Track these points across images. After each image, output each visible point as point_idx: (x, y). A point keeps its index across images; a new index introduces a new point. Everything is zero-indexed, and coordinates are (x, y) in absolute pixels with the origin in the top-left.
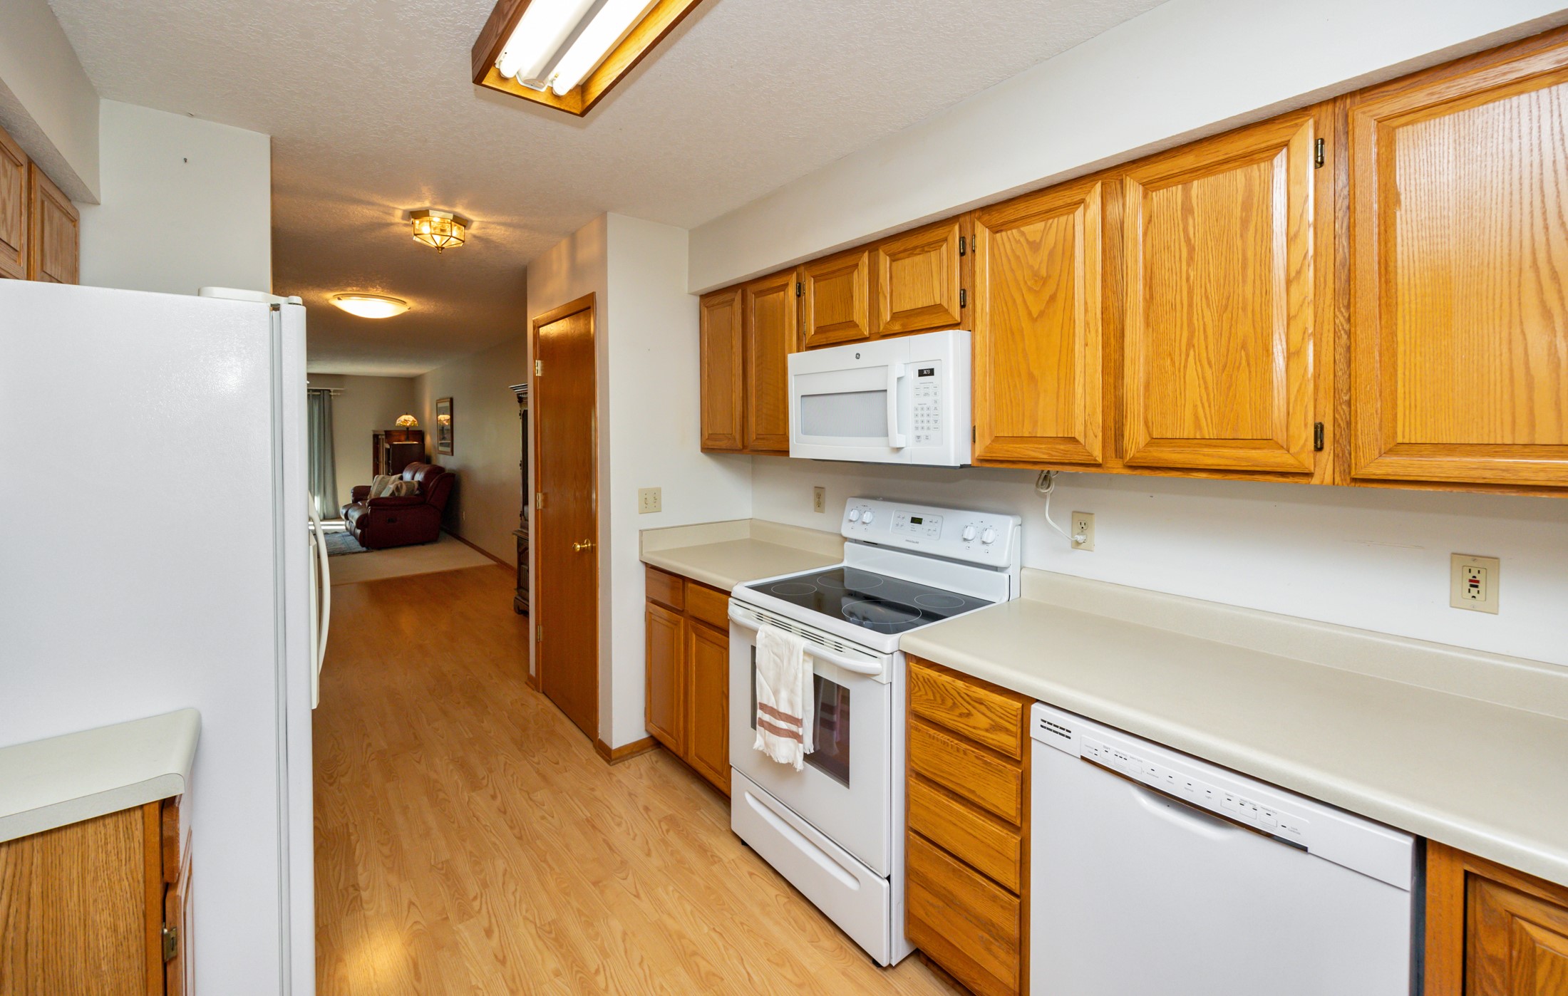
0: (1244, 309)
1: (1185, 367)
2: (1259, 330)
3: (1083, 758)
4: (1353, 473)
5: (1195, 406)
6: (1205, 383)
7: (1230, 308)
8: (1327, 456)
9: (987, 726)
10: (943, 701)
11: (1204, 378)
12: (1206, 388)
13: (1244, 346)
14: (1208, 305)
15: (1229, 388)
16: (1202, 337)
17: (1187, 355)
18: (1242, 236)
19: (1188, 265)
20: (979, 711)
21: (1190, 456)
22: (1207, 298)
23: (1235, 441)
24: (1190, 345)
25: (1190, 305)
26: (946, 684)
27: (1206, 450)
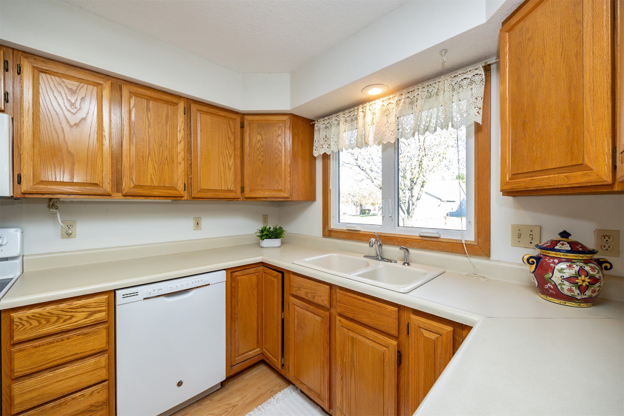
0: (167, 148)
1: (148, 162)
2: (171, 155)
3: (144, 299)
4: (193, 196)
5: (151, 175)
6: (155, 168)
7: (162, 146)
8: (186, 192)
9: (85, 317)
10: (48, 321)
11: (154, 166)
12: (155, 170)
13: (166, 159)
14: (155, 143)
15: (162, 171)
16: (153, 153)
17: (148, 158)
18: (166, 125)
19: (149, 128)
20: (79, 312)
21: (149, 192)
22: (155, 141)
23: (164, 187)
24: (149, 154)
25: (149, 142)
26: (50, 311)
27: (156, 190)
